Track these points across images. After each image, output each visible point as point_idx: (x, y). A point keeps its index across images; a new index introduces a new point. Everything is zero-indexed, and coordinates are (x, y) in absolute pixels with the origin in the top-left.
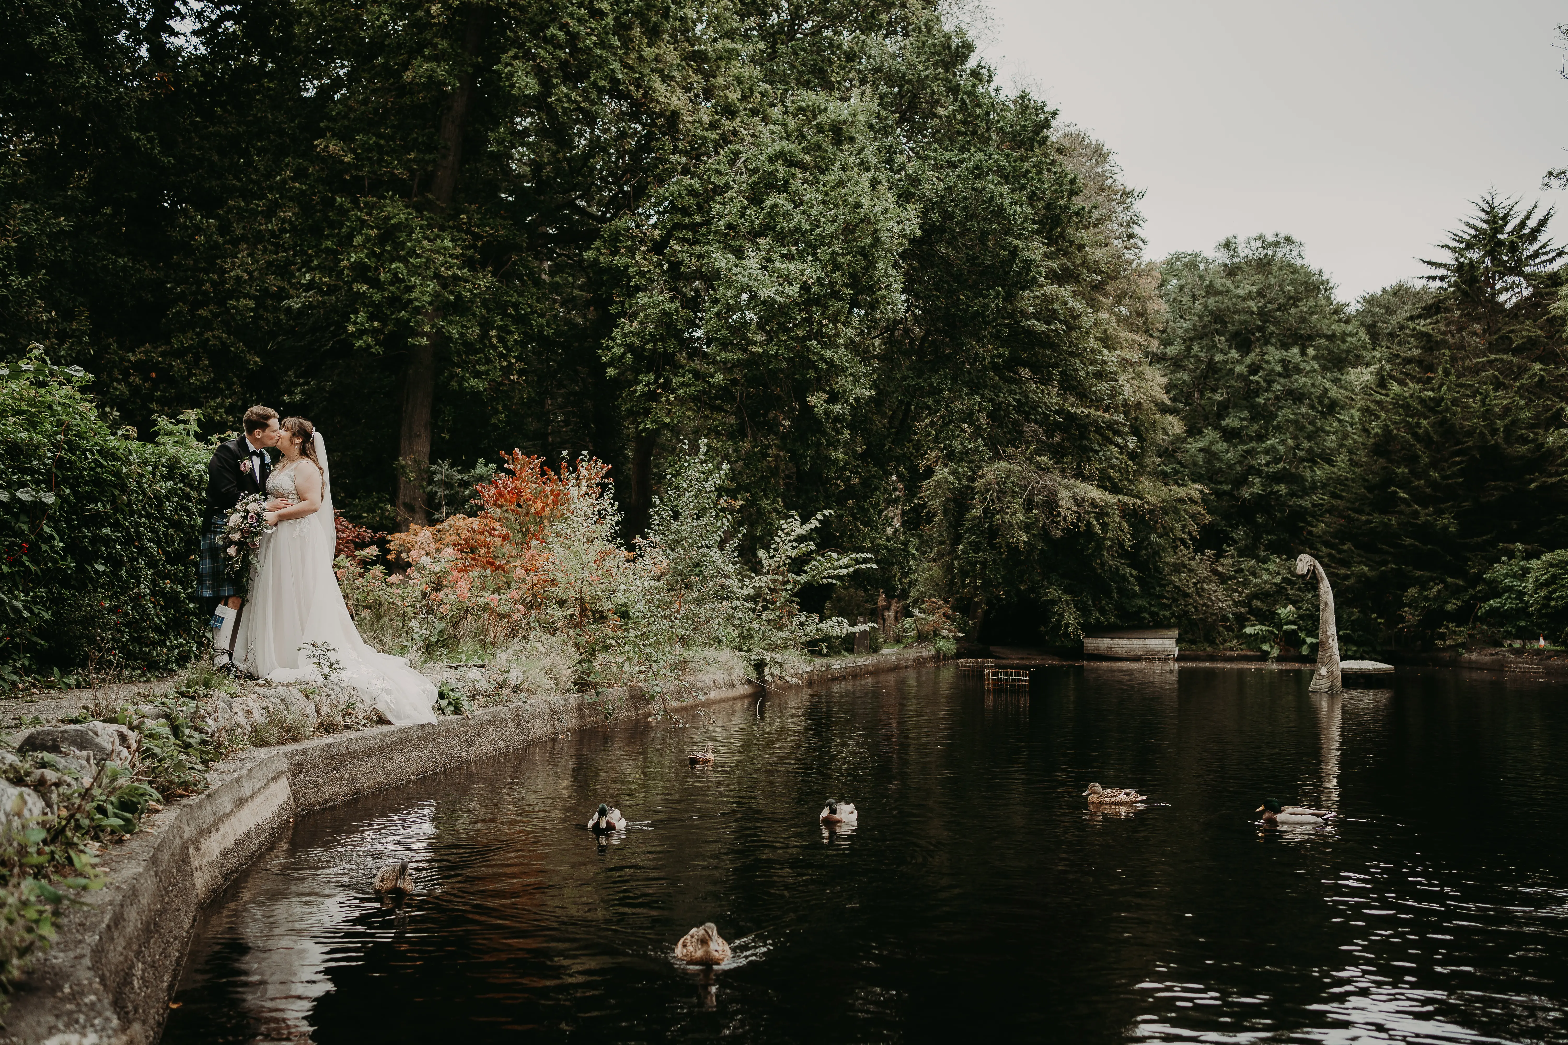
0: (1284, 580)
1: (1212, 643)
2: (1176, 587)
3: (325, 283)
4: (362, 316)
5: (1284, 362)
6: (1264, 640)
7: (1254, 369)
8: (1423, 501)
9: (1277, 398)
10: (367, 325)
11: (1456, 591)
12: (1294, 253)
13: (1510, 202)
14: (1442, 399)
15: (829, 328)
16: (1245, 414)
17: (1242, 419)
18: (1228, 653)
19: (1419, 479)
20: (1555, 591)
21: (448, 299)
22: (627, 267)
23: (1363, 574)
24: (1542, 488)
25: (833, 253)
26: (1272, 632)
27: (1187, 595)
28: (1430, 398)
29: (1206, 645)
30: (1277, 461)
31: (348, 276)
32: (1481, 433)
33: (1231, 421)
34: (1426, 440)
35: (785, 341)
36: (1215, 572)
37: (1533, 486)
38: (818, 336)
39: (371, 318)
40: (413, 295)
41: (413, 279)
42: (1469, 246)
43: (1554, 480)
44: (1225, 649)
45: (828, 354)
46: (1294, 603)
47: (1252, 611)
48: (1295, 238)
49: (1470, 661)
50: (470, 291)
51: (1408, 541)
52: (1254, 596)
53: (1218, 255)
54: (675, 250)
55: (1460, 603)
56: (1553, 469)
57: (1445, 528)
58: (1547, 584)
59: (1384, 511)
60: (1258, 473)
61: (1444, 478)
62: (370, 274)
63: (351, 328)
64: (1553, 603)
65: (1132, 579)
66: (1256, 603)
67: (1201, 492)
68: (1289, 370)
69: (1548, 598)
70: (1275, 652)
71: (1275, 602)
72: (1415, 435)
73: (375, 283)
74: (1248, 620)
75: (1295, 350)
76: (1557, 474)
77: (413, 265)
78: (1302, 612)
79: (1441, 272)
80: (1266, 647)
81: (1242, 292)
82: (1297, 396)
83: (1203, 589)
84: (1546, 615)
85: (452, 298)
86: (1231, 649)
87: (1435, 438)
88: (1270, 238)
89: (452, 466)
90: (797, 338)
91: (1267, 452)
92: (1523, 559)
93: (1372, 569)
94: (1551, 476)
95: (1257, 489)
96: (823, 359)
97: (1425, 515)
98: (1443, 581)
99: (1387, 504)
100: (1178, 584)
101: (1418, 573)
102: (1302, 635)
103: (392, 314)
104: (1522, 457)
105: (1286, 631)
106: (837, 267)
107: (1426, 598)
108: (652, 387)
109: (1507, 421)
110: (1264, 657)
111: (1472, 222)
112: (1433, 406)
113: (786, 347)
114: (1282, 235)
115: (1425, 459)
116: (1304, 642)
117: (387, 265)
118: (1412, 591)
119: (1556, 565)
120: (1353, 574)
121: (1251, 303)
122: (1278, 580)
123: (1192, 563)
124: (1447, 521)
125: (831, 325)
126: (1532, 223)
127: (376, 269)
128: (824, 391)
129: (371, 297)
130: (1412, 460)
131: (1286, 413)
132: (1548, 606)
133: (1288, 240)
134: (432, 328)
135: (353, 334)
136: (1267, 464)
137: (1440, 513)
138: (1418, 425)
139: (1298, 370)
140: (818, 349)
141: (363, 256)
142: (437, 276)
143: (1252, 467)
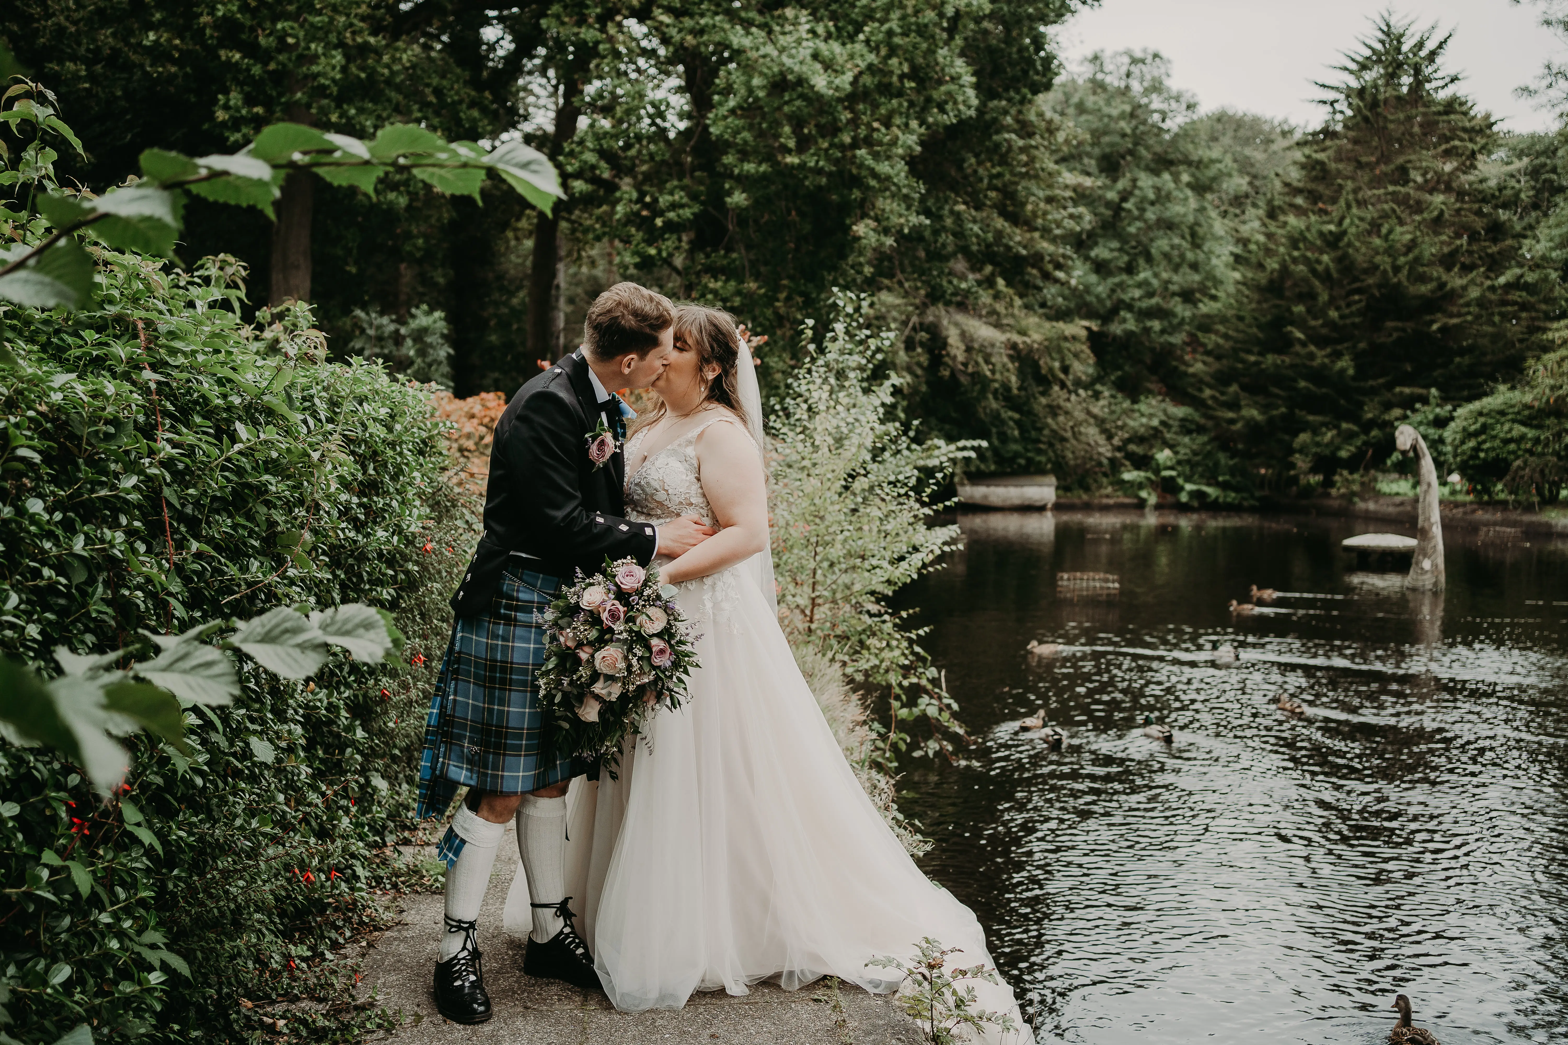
0: (1163, 423)
1: (1087, 489)
2: (1053, 431)
3: (176, 47)
4: (235, 98)
5: (1158, 189)
6: (1141, 486)
7: (1125, 196)
8: (1321, 341)
9: (1149, 228)
10: (244, 112)
11: (1349, 437)
12: (1163, 70)
13: (1406, 21)
14: (1345, 233)
15: (882, 134)
16: (1115, 244)
17: (1112, 250)
18: (1105, 501)
19: (1315, 318)
20: (1484, 442)
21: (358, 77)
22: (597, 43)
23: (1252, 419)
24: (1444, 329)
25: (890, 33)
26: (1148, 479)
27: (1064, 440)
28: (1331, 232)
29: (1081, 492)
30: (1151, 295)
31: (212, 37)
32: (1385, 271)
33: (1101, 252)
34: (1326, 277)
35: (826, 150)
36: (1089, 413)
37: (1435, 327)
38: (868, 142)
39: (249, 101)
40: (315, 69)
41: (313, 46)
42: (1363, 67)
43: (1455, 321)
44: (1101, 496)
45: (884, 168)
46: (1171, 447)
47: (1130, 456)
48: (1164, 54)
49: (1367, 511)
50: (388, 66)
51: (1302, 384)
52: (1129, 441)
53: (1083, 69)
54: (661, 23)
55: (1352, 449)
56: (1455, 310)
57: (1343, 371)
58: (1476, 434)
59: (1280, 351)
60: (1129, 307)
61: (1342, 317)
62: (244, 37)
63: (221, 115)
64: (1482, 455)
65: (1011, 423)
66: (1132, 447)
67: (1088, 329)
68: (1162, 198)
69: (1477, 449)
70: (1153, 500)
71: (1151, 447)
72: (1314, 272)
73: (252, 50)
74: (1123, 465)
75: (1166, 176)
76: (1459, 315)
77: (312, 25)
78: (1180, 457)
79: (1331, 95)
80: (1144, 494)
81: (1115, 113)
82: (1168, 225)
83: (1080, 433)
84: (1473, 467)
85: (363, 75)
86: (1107, 496)
87: (1335, 275)
88: (1139, 54)
89: (382, 314)
90: (842, 147)
91: (1139, 285)
92: (1438, 405)
93: (1261, 413)
94: (1452, 316)
95: (1131, 325)
96: (875, 175)
97: (1321, 356)
98: (1337, 427)
99: (1284, 345)
100: (1055, 427)
101: (1311, 418)
102: (1180, 481)
103: (280, 95)
104: (1421, 297)
105: (1164, 479)
106: (893, 51)
107: (1318, 444)
108: (636, 207)
109: (1411, 256)
110: (1141, 505)
111: (1368, 42)
112: (1333, 241)
113: (828, 158)
114: (1151, 51)
115: (1324, 297)
116: (1182, 489)
117: (268, 24)
118: (1304, 437)
119: (1488, 415)
120: (1243, 418)
121: (1123, 124)
122: (1155, 422)
123: (1068, 405)
124: (1345, 363)
125: (883, 130)
126: (1430, 45)
127: (252, 29)
128: (870, 218)
129: (248, 70)
130: (1308, 297)
131: (1162, 244)
132: (1478, 457)
133: (1156, 56)
134: (340, 117)
135: (224, 124)
136: (1140, 299)
137: (1337, 355)
138: (1319, 262)
139: (1168, 197)
140: (870, 162)
141: (235, 8)
142: (341, 44)
143: (1121, 301)
